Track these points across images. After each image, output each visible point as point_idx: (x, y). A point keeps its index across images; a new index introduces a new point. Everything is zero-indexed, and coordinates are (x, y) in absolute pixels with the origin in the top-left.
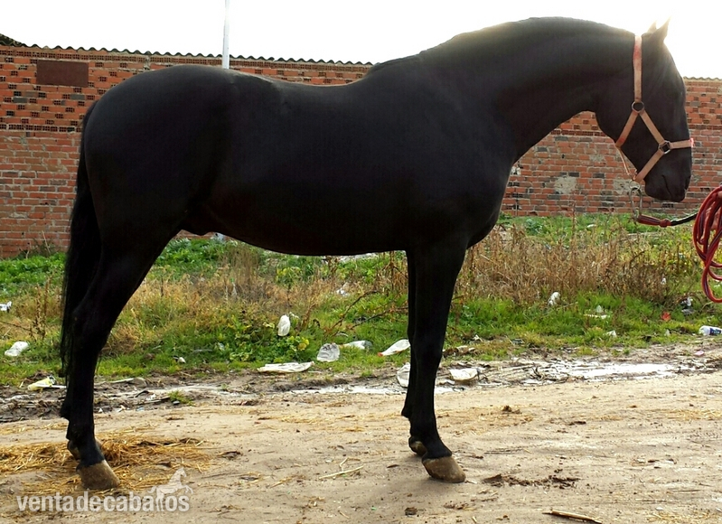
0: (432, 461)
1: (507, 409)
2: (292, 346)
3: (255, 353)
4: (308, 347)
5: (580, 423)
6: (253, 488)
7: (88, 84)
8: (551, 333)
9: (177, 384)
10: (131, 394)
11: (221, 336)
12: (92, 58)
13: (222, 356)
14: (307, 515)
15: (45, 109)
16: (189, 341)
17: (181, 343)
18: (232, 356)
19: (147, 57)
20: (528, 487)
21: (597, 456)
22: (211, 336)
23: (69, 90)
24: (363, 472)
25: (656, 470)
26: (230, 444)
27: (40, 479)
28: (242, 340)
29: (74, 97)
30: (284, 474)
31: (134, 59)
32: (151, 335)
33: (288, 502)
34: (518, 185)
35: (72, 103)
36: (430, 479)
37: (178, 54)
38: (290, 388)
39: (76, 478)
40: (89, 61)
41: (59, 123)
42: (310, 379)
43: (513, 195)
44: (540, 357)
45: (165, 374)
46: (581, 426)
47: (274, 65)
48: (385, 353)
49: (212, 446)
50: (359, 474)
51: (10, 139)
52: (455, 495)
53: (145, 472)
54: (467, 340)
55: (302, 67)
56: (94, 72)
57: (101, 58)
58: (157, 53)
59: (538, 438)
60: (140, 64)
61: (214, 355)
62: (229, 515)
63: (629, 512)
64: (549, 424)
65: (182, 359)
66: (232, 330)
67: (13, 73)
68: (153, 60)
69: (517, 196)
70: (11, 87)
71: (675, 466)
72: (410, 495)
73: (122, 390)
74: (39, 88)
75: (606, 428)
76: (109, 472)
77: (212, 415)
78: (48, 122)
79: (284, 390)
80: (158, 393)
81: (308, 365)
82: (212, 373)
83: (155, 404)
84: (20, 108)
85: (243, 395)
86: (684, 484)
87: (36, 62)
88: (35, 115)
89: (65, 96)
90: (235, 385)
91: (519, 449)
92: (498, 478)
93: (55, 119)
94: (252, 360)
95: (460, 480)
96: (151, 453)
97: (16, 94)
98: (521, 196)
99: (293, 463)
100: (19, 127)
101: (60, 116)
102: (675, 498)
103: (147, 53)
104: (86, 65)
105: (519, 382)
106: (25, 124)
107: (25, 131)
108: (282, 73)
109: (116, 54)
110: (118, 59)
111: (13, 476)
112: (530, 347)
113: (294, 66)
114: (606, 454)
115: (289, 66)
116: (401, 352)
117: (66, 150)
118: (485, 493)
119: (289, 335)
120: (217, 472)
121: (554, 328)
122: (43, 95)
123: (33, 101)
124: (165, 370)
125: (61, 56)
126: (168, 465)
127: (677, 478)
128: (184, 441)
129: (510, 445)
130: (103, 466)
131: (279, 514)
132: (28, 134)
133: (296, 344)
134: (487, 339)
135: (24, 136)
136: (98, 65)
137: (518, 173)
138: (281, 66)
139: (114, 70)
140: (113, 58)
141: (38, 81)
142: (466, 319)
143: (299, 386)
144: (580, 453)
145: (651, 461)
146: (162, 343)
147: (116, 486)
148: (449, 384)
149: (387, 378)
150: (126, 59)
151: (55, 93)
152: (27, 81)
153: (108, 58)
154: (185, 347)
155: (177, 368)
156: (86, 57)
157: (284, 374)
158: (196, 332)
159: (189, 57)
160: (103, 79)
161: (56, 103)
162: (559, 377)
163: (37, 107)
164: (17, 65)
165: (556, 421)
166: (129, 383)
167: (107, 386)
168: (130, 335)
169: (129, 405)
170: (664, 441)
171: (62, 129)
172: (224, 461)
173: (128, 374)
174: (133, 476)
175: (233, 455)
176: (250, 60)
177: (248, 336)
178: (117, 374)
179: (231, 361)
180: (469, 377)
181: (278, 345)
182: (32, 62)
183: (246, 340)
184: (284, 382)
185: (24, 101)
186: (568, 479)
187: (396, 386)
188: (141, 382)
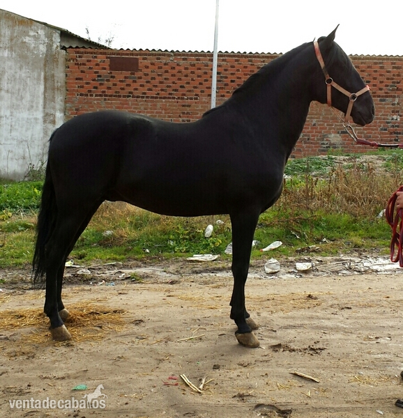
0: (240, 335)
1: (310, 296)
2: (211, 244)
3: (190, 248)
4: (220, 244)
5: (348, 308)
6: (140, 345)
7: (138, 70)
8: (372, 237)
9: (140, 267)
10: (113, 272)
11: (171, 237)
12: (140, 55)
13: (171, 249)
14: (160, 365)
15: (115, 85)
16: (153, 239)
17: (149, 240)
18: (177, 249)
19: (172, 54)
20: (293, 353)
21: (346, 332)
22: (166, 237)
23: (128, 73)
24: (203, 338)
25: (376, 344)
26: (140, 315)
27: (31, 333)
28: (184, 239)
29: (130, 78)
30: (160, 337)
31: (164, 55)
32: (134, 234)
33: (154, 356)
34: (398, 126)
35: (129, 81)
36: (238, 345)
37: (190, 51)
38: (200, 272)
39: (49, 333)
40: (139, 57)
41: (122, 93)
42: (214, 266)
43: (395, 133)
44: (357, 255)
45: (135, 259)
46: (348, 310)
47: (246, 57)
48: (264, 250)
49: (130, 315)
50: (201, 339)
51: (95, 102)
52: (248, 357)
53: (87, 331)
54: (318, 241)
55: (263, 57)
56: (142, 63)
57: (146, 54)
58: (178, 51)
59: (318, 318)
60: (168, 58)
61: (166, 248)
62: (118, 363)
63: (341, 375)
64: (329, 308)
65: (148, 251)
66: (179, 234)
67: (97, 65)
68: (175, 55)
69: (397, 133)
70: (96, 73)
71: (389, 342)
72: (223, 355)
73: (109, 270)
74: (111, 73)
75: (363, 313)
76: (65, 331)
77: (144, 291)
78: (116, 92)
79: (197, 273)
80: (127, 272)
81: (216, 257)
82: (162, 260)
83: (122, 280)
84: (101, 84)
85: (173, 276)
86: (386, 356)
87: (109, 58)
88: (109, 88)
89: (126, 78)
90: (172, 268)
91: (301, 326)
92: (279, 346)
93: (120, 91)
94: (187, 251)
95: (256, 346)
96: (95, 319)
97: (98, 76)
98: (400, 133)
99: (168, 329)
100: (100, 96)
101: (123, 89)
102: (375, 366)
103: (172, 51)
104: (137, 59)
105: (337, 272)
106: (103, 94)
107: (104, 97)
108: (251, 61)
109: (154, 52)
110: (155, 55)
111: (19, 330)
112: (355, 247)
113: (259, 57)
114: (353, 331)
115: (255, 57)
116: (274, 250)
117: (126, 108)
118: (266, 356)
119: (211, 237)
120: (125, 333)
121: (374, 234)
122: (113, 77)
123: (108, 81)
124: (136, 257)
125: (123, 54)
126: (101, 327)
127: (385, 351)
128: (115, 312)
129: (298, 322)
130: (62, 328)
131: (144, 364)
132: (105, 99)
133: (214, 243)
134: (331, 241)
135: (103, 100)
136: (144, 59)
137: (399, 119)
138: (250, 57)
139: (153, 61)
140: (153, 55)
141: (111, 69)
142: (321, 227)
143: (206, 271)
144: (336, 329)
145: (376, 338)
146: (138, 240)
147: (69, 339)
148: (294, 272)
149: (259, 267)
150: (160, 55)
151: (120, 75)
152: (105, 69)
153: (150, 55)
154: (151, 243)
155: (143, 256)
156: (137, 55)
157: (201, 262)
158: (158, 234)
159: (196, 53)
160: (147, 67)
161: (121, 81)
162: (362, 270)
163: (110, 84)
164: (99, 60)
165: (335, 306)
166: (113, 265)
167: (100, 267)
168: (123, 235)
169: (107, 280)
170: (391, 324)
171: (124, 96)
172: (132, 325)
173: (115, 259)
174: (81, 333)
175: (138, 322)
176: (232, 54)
177: (187, 237)
178: (109, 259)
179: (175, 252)
180: (306, 269)
181: (204, 243)
182: (107, 58)
183: (187, 239)
184: (199, 267)
185: (103, 80)
186: (319, 349)
187: (263, 272)
188: (120, 265)
